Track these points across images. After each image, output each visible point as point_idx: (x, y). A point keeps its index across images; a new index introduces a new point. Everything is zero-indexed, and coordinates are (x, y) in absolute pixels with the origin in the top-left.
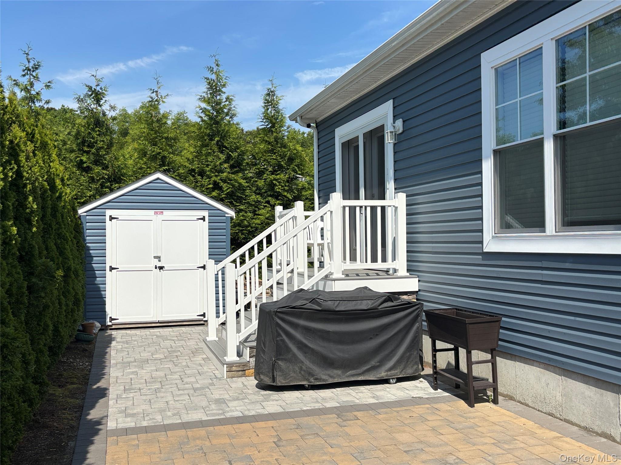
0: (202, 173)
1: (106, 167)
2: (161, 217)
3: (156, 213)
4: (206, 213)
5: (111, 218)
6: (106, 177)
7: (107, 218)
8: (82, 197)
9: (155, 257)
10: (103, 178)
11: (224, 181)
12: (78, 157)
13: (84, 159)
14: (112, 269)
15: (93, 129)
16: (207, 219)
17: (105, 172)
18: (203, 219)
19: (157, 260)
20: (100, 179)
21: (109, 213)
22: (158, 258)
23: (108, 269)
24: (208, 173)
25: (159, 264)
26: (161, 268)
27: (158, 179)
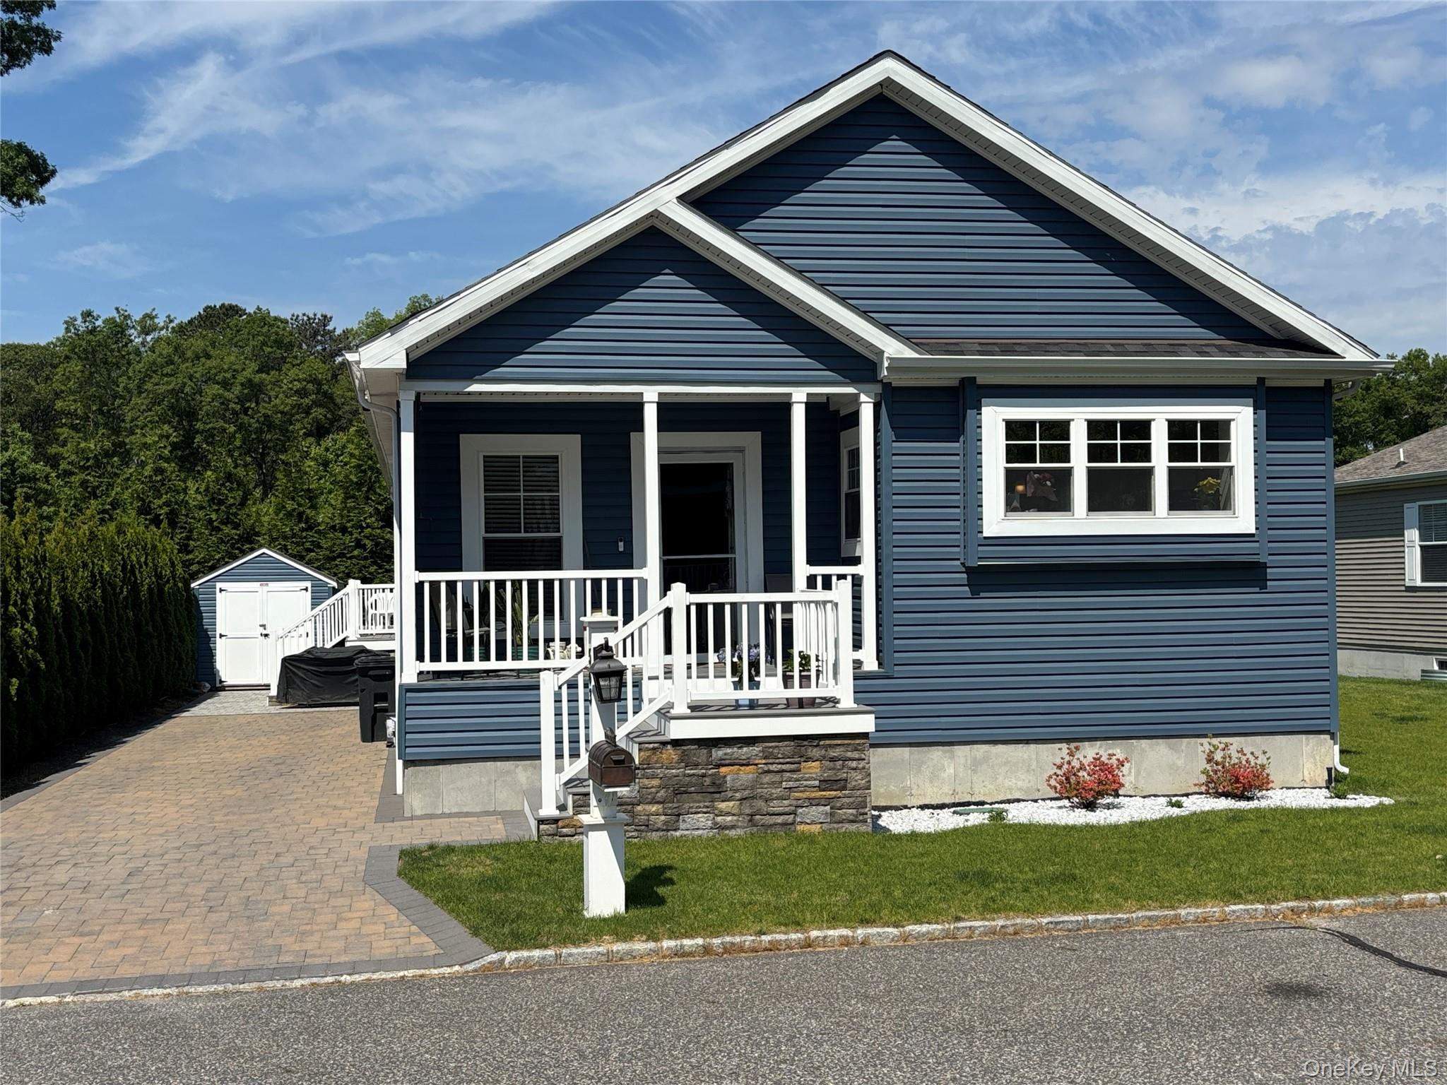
0: (344, 530)
1: (236, 526)
2: (266, 589)
3: (261, 585)
4: (308, 584)
5: (221, 590)
6: (236, 537)
7: (218, 590)
8: (210, 560)
9: (261, 626)
10: (232, 538)
11: (367, 538)
12: (208, 515)
13: (214, 516)
14: (221, 636)
15: (223, 485)
16: (310, 589)
17: (234, 531)
18: (306, 589)
19: (262, 628)
20: (229, 541)
21: (219, 585)
22: (264, 626)
23: (218, 636)
24: (350, 530)
25: (265, 632)
26: (266, 635)
27: (264, 553)
